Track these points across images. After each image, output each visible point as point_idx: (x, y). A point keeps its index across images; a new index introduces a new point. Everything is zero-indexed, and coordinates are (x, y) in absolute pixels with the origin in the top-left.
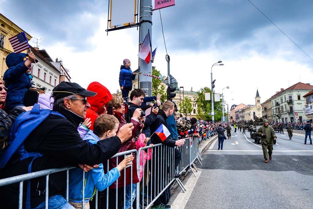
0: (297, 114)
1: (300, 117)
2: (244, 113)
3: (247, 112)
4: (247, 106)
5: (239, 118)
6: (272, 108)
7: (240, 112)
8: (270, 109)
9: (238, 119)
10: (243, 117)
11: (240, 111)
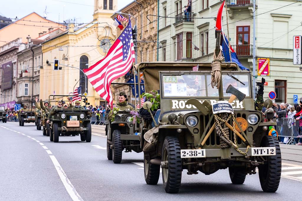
0: (266, 69)
1: (277, 82)
2: (38, 62)
3: (50, 55)
4: (55, 26)
5: (13, 83)
6: (161, 38)
7: (21, 55)
8: (150, 38)
9: (10, 89)
10: (34, 80)
11: (22, 48)
